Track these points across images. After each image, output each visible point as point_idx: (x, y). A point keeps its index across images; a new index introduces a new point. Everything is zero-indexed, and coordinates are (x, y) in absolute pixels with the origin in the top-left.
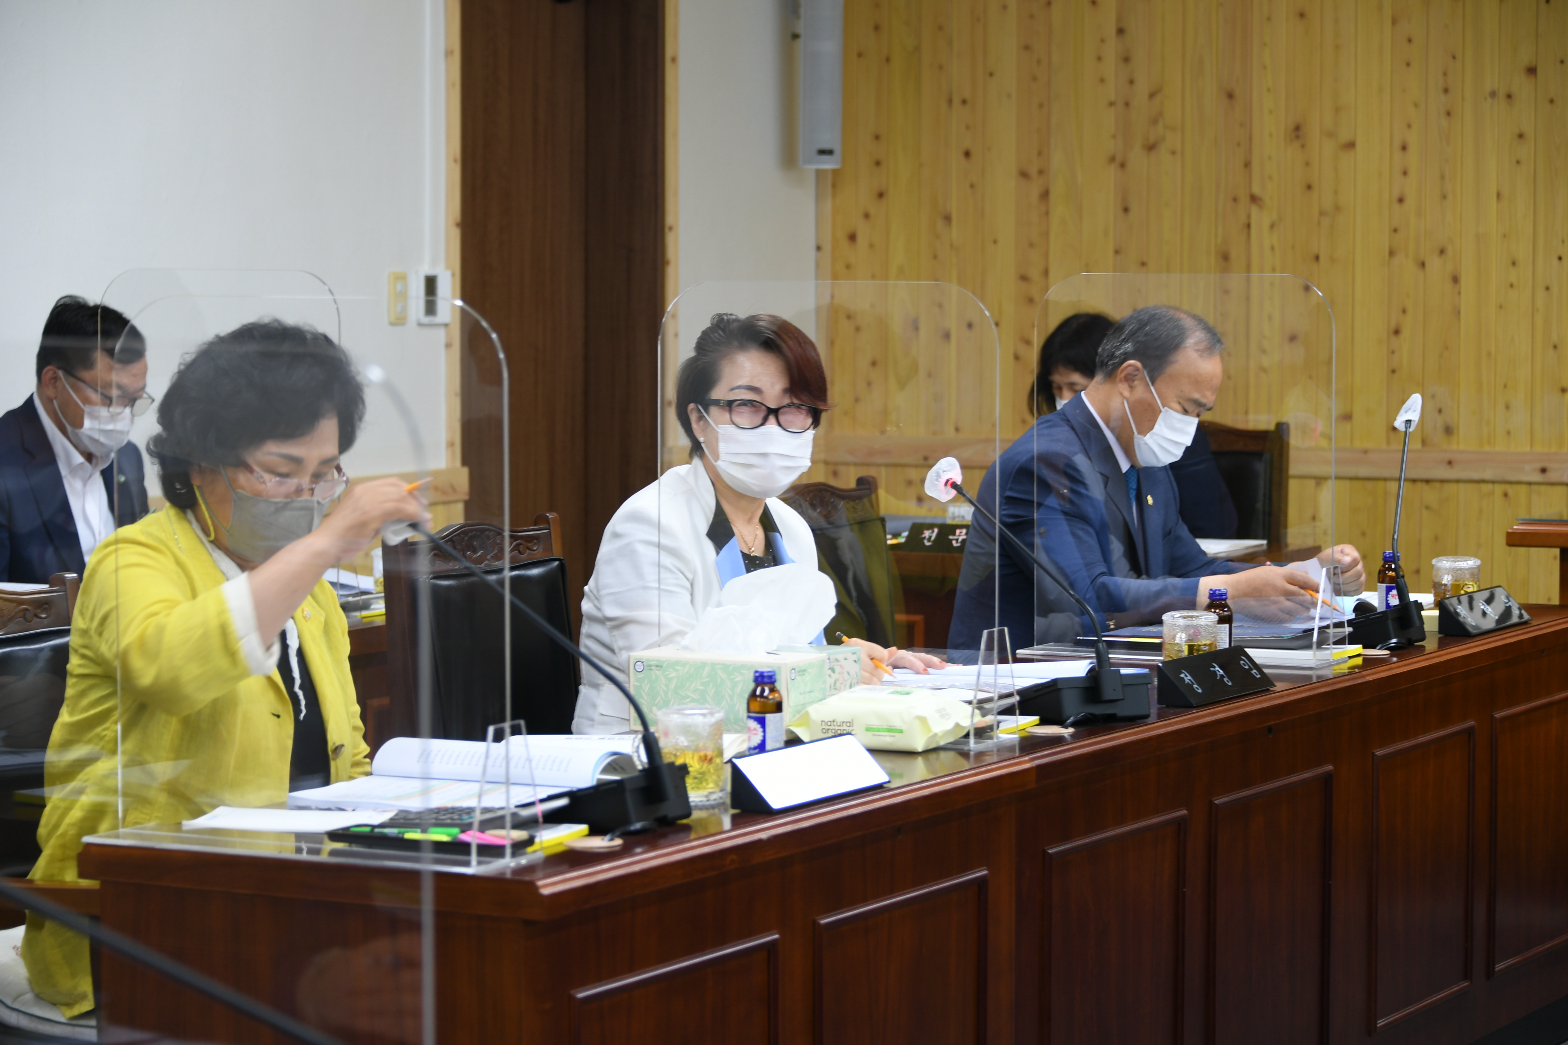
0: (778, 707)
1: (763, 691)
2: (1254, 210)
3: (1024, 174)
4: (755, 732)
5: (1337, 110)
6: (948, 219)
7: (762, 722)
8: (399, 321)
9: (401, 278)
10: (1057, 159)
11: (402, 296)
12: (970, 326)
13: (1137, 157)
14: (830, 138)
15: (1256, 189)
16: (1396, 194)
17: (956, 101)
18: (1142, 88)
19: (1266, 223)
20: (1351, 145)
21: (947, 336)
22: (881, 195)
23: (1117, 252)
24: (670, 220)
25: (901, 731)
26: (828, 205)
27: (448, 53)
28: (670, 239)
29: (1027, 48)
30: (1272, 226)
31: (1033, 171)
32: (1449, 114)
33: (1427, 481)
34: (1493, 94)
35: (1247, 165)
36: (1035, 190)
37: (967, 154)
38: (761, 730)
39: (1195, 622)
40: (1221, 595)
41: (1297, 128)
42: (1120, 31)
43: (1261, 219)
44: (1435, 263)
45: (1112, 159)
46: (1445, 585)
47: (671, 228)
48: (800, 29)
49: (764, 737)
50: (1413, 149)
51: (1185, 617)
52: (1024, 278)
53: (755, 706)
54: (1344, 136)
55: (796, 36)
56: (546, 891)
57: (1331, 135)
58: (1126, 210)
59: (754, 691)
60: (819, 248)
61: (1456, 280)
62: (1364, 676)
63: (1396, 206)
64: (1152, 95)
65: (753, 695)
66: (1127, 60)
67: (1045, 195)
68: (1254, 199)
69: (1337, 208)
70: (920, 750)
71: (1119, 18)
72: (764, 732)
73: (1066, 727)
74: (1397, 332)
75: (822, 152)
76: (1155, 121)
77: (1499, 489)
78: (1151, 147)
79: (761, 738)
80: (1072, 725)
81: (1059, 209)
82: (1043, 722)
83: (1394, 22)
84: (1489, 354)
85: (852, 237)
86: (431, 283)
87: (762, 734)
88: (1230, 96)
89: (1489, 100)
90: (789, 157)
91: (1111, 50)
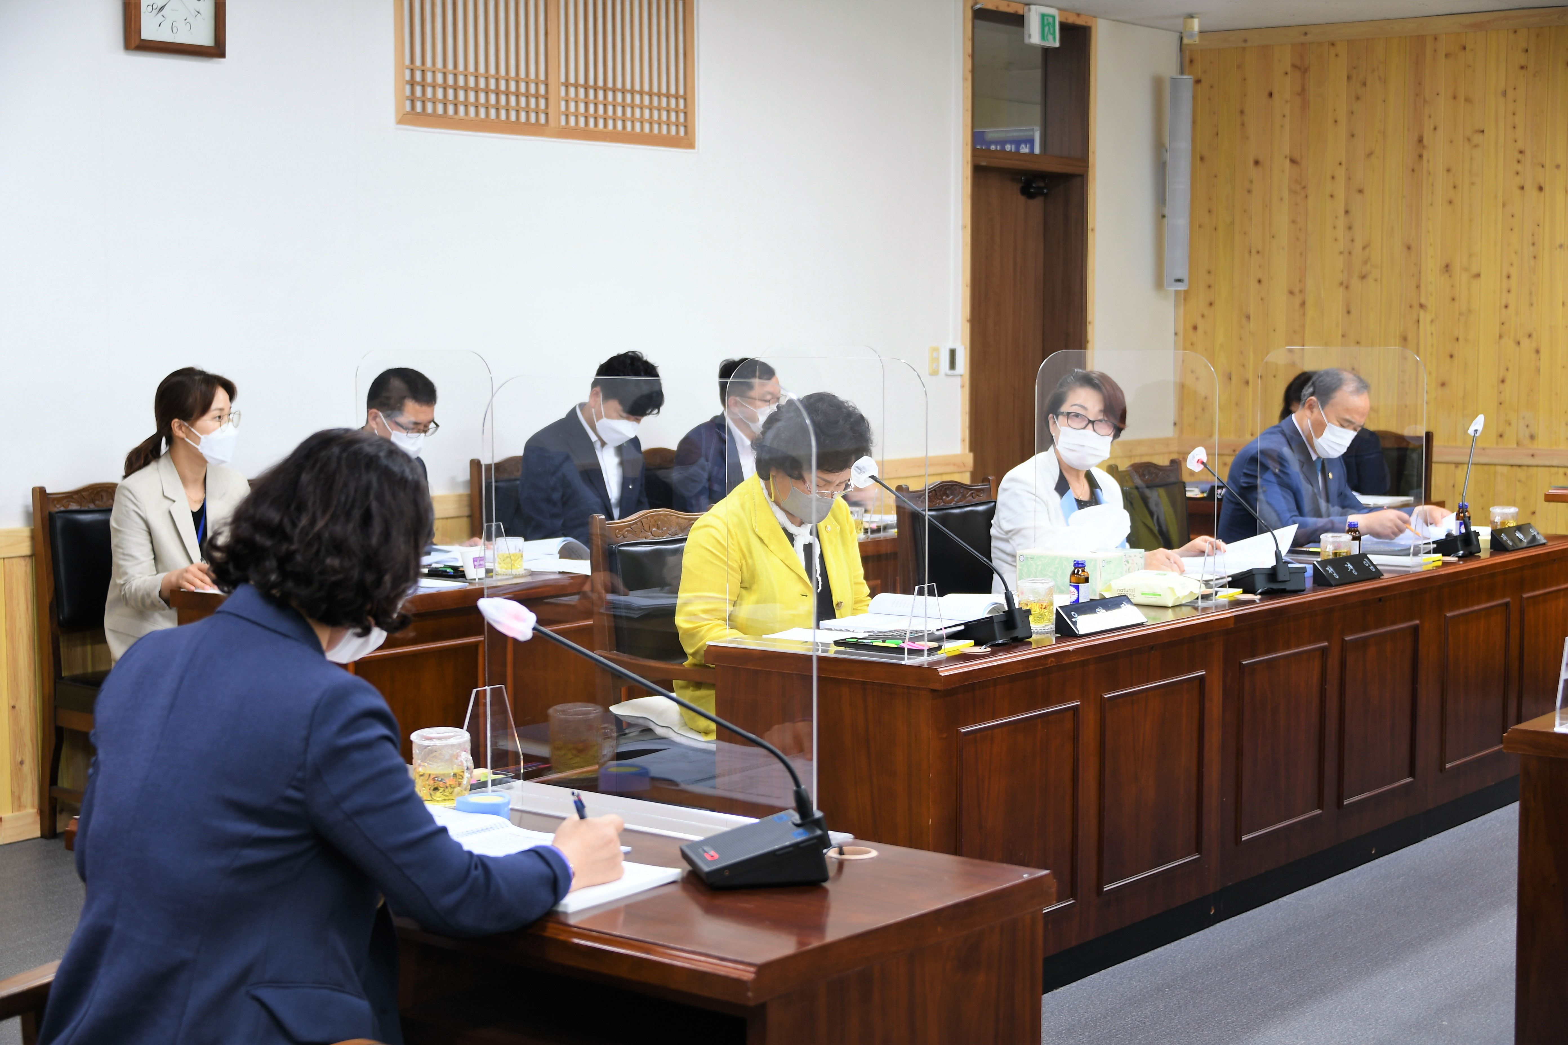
0: (1086, 580)
1: (1078, 571)
2: (1422, 313)
3: (1291, 293)
4: (1073, 593)
5: (1470, 256)
6: (1248, 317)
7: (1077, 588)
8: (935, 373)
9: (936, 350)
10: (1310, 284)
11: (936, 360)
12: (1260, 377)
13: (1355, 282)
14: (1182, 272)
15: (1423, 301)
16: (1504, 303)
17: (1254, 251)
18: (1359, 244)
19: (1428, 319)
20: (1478, 275)
21: (1247, 383)
22: (1211, 304)
23: (1343, 336)
24: (1089, 318)
25: (1160, 595)
26: (1181, 311)
27: (964, 227)
28: (1090, 329)
29: (1294, 222)
30: (1432, 321)
31: (1297, 291)
32: (1535, 257)
33: (1520, 466)
34: (1561, 246)
35: (1418, 287)
36: (1297, 301)
37: (1259, 281)
38: (1077, 592)
41: (1447, 266)
42: (1347, 212)
43: (1425, 317)
44: (1525, 342)
45: (1341, 284)
46: (1497, 522)
47: (1090, 323)
48: (1166, 213)
49: (1078, 596)
50: (1514, 277)
51: (1332, 537)
53: (1073, 579)
54: (1474, 270)
55: (1164, 216)
56: (943, 674)
57: (1466, 270)
58: (1349, 312)
59: (1074, 571)
60: (1176, 334)
61: (1538, 352)
62: (1439, 571)
63: (1504, 310)
64: (1364, 248)
65: (1073, 573)
66: (1350, 228)
67: (1303, 304)
68: (1421, 306)
69: (1470, 311)
70: (1170, 606)
71: (1346, 205)
72: (1078, 593)
73: (1257, 595)
74: (1503, 381)
75: (1177, 280)
76: (1365, 262)
77: (1561, 470)
78: (1363, 277)
79: (1077, 597)
80: (1260, 594)
81: (1310, 311)
82: (1245, 592)
83: (1504, 205)
84: (1557, 394)
85: (1195, 328)
86: (953, 353)
87: (1077, 595)
88: (1409, 248)
89: (1559, 249)
90: (1159, 284)
91: (1341, 223)
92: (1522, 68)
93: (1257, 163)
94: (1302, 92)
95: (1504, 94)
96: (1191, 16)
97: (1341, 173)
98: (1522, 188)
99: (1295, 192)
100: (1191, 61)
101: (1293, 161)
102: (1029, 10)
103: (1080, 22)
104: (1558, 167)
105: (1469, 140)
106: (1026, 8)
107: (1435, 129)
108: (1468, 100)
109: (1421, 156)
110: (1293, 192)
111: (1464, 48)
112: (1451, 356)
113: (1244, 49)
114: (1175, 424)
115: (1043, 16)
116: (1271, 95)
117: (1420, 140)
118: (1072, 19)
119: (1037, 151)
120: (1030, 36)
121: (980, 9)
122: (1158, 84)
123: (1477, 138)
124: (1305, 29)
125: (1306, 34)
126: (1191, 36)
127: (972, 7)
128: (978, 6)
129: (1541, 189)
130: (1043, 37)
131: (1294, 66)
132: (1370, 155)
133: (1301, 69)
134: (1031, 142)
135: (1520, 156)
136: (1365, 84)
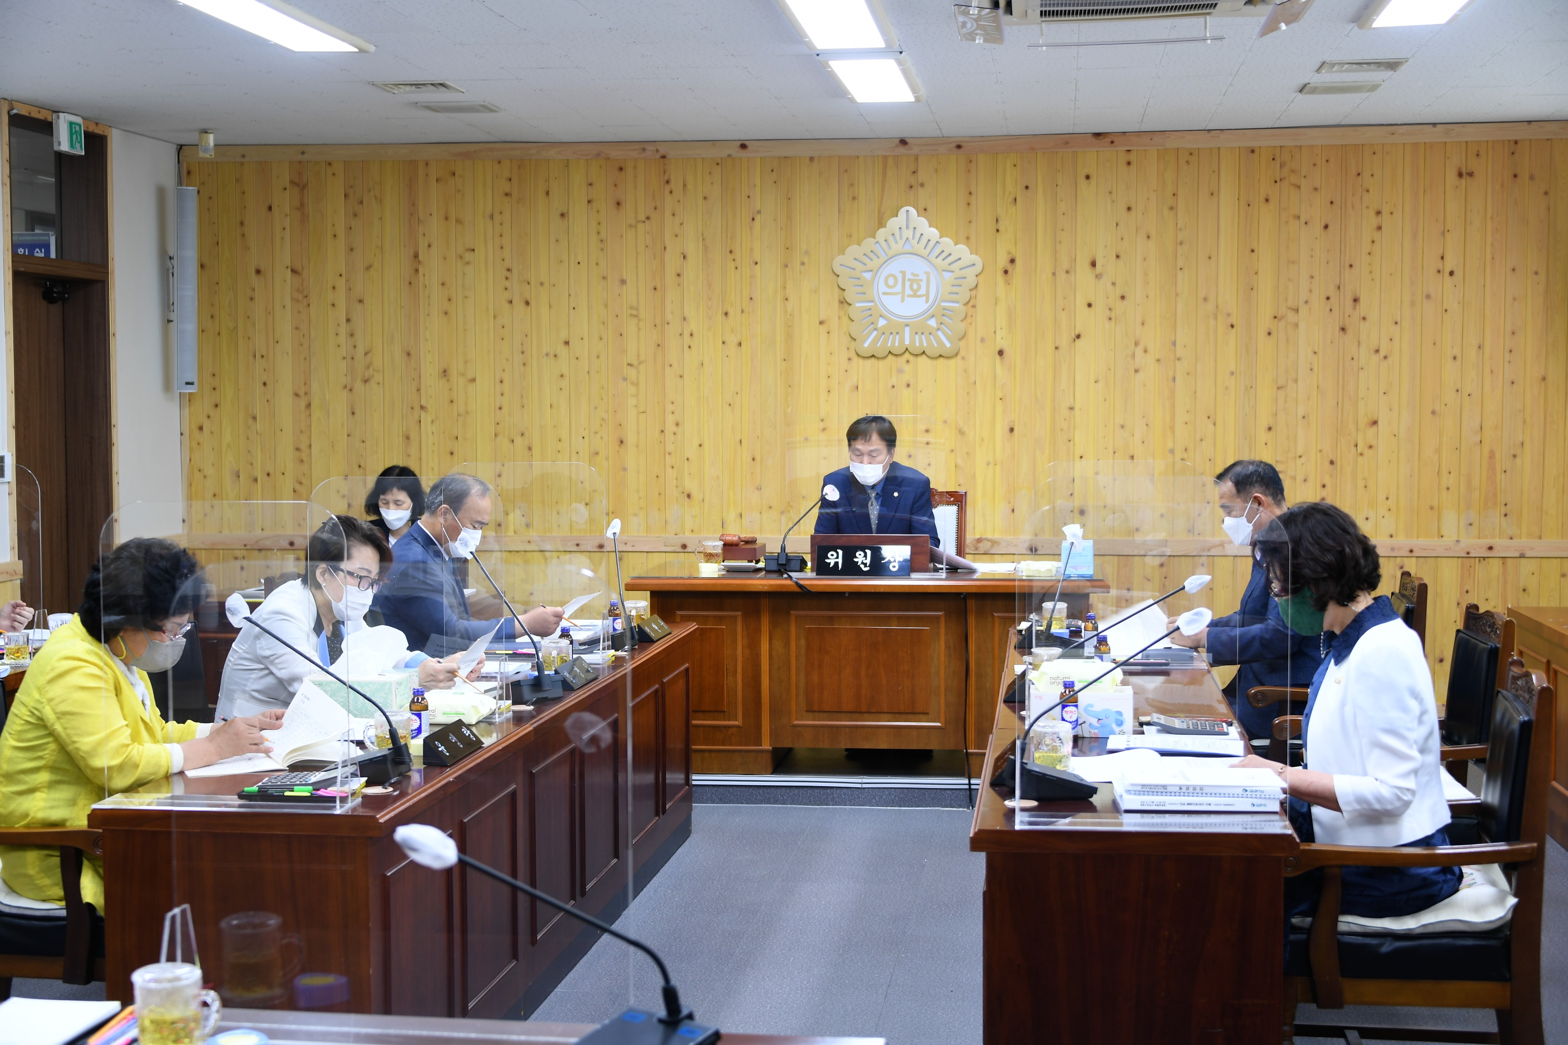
0: (426, 708)
1: (418, 699)
2: (423, 413)
3: (297, 395)
4: (416, 721)
5: (466, 362)
6: (255, 418)
7: (419, 716)
10: (315, 387)
12: (268, 474)
13: (358, 386)
14: (192, 376)
15: (423, 403)
16: (498, 405)
17: (258, 356)
18: (361, 350)
19: (429, 420)
20: (473, 380)
21: (256, 480)
22: (216, 406)
23: (349, 435)
24: (113, 422)
25: (464, 714)
26: (186, 411)
27: (7, 333)
28: (114, 431)
29: (297, 328)
30: (432, 422)
31: (302, 393)
32: (524, 364)
33: (517, 551)
34: (547, 355)
35: (419, 390)
36: (303, 404)
37: (265, 384)
39: (559, 645)
40: (567, 630)
41: (445, 371)
42: (348, 320)
43: (426, 418)
44: (519, 440)
45: (345, 387)
46: (633, 616)
47: (114, 426)
48: (173, 316)
49: (421, 724)
50: (506, 382)
52: (298, 449)
53: (413, 707)
54: (470, 376)
55: (169, 321)
56: (381, 821)
57: (463, 375)
58: (353, 413)
59: (414, 699)
60: (182, 434)
61: (530, 449)
63: (498, 411)
64: (366, 354)
65: (413, 702)
66: (352, 335)
67: (309, 405)
68: (422, 407)
69: (467, 412)
70: (474, 723)
71: (347, 314)
72: (421, 721)
73: (529, 706)
74: (500, 476)
75: (187, 383)
76: (368, 367)
77: (555, 554)
78: (366, 381)
80: (532, 704)
81: (316, 413)
82: (514, 703)
83: (495, 317)
84: (548, 486)
85: (201, 428)
88: (409, 354)
89: (545, 358)
90: (167, 386)
91: (343, 329)
92: (507, 195)
93: (258, 272)
94: (302, 206)
95: (492, 217)
96: (206, 132)
97: (341, 284)
98: (511, 302)
99: (298, 301)
100: (189, 173)
101: (293, 271)
102: (58, 117)
103: (98, 131)
104: (542, 284)
105: (461, 257)
106: (55, 115)
107: (429, 246)
108: (458, 221)
109: (417, 271)
110: (295, 300)
111: (454, 174)
112: (452, 453)
113: (242, 164)
114: (184, 521)
115: (71, 124)
116: (270, 208)
117: (416, 256)
118: (92, 128)
119: (53, 255)
120: (59, 144)
121: (16, 114)
122: (161, 194)
123: (468, 256)
124: (303, 149)
125: (303, 153)
126: (206, 150)
127: (9, 112)
128: (15, 111)
129: (527, 303)
130: (72, 145)
131: (292, 182)
132: (369, 268)
133: (299, 185)
134: (47, 247)
135: (508, 274)
136: (361, 202)
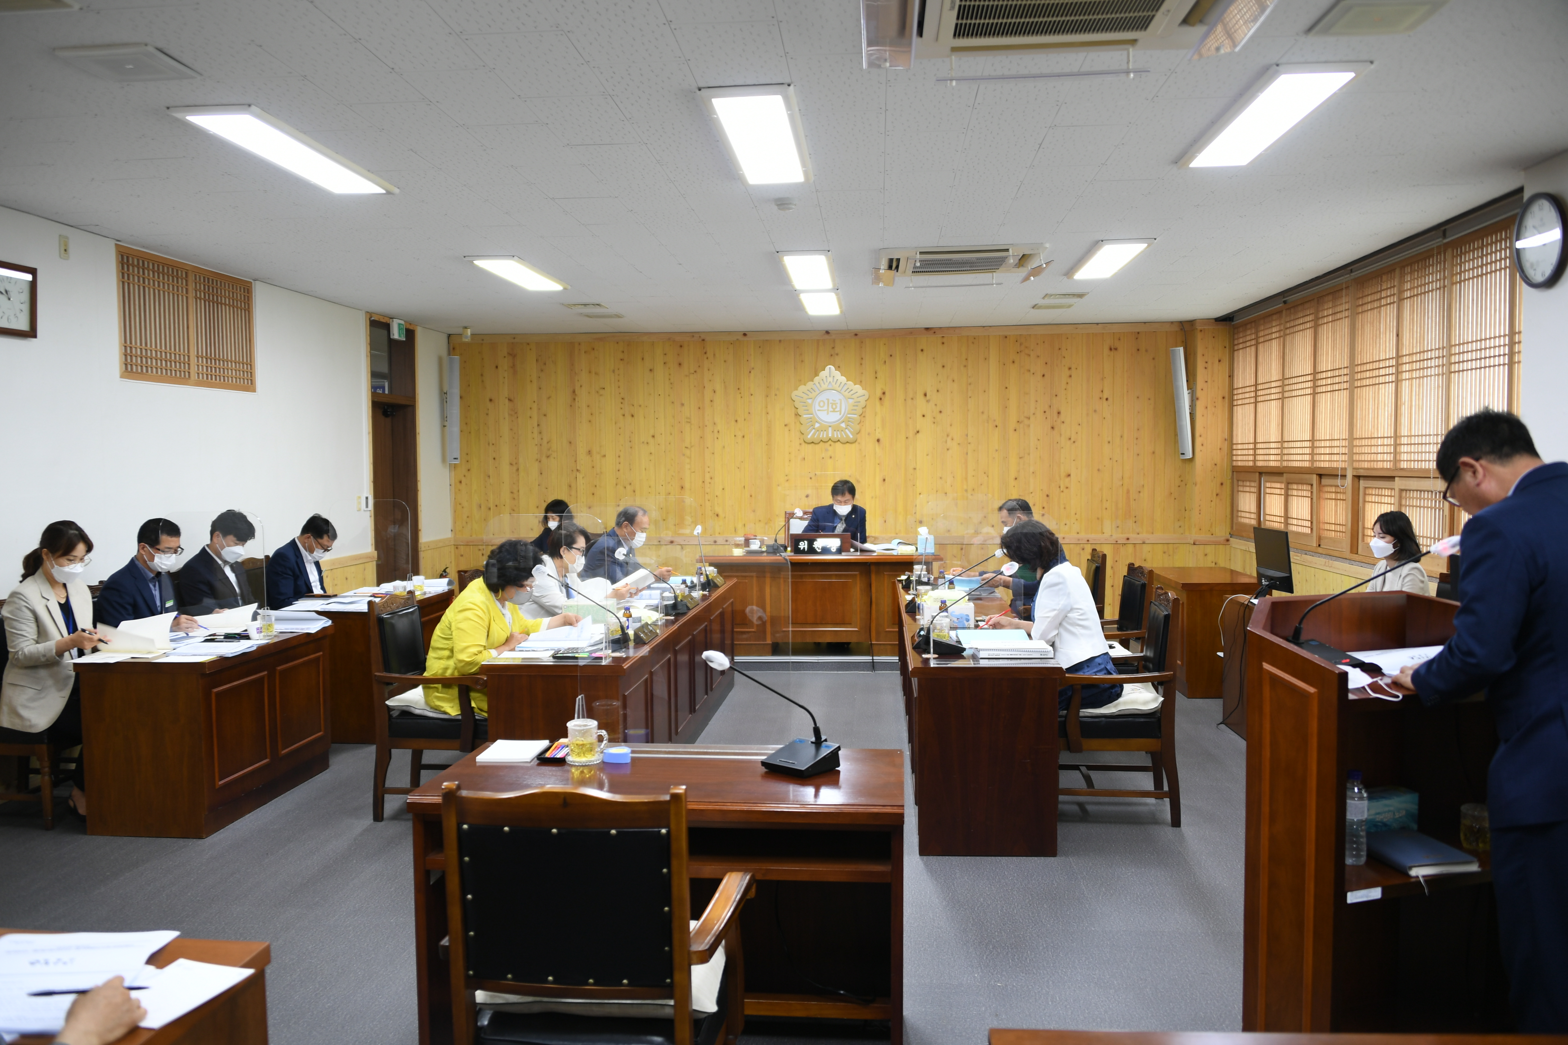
0: (631, 616)
1: (627, 612)
2: (578, 473)
3: (511, 464)
5: (601, 447)
6: (489, 476)
7: (627, 620)
8: (359, 510)
9: (360, 498)
10: (521, 460)
11: (360, 503)
12: (496, 506)
13: (544, 460)
14: (457, 455)
15: (578, 468)
16: (617, 469)
17: (491, 444)
18: (545, 441)
20: (605, 456)
21: (490, 509)
22: (469, 470)
24: (419, 479)
26: (453, 474)
27: (369, 433)
28: (419, 484)
29: (511, 430)
30: (583, 478)
31: (514, 463)
32: (631, 448)
34: (643, 443)
35: (576, 461)
36: (515, 468)
37: (494, 459)
41: (589, 451)
42: (538, 425)
43: (580, 476)
44: (628, 487)
45: (537, 460)
47: (419, 481)
48: (446, 424)
50: (621, 457)
52: (512, 493)
53: (625, 616)
54: (603, 454)
55: (444, 426)
56: (625, 667)
57: (599, 453)
58: (541, 474)
60: (451, 485)
61: (634, 491)
63: (618, 472)
64: (548, 443)
65: (625, 613)
66: (540, 433)
67: (518, 470)
68: (577, 470)
69: (601, 473)
71: (538, 422)
72: (631, 622)
75: (455, 459)
76: (549, 450)
78: (548, 457)
80: (674, 617)
81: (522, 473)
82: (667, 616)
83: (615, 424)
85: (461, 482)
86: (367, 498)
87: (628, 623)
88: (570, 443)
90: (444, 459)
91: (536, 430)
92: (621, 360)
93: (491, 400)
94: (513, 366)
95: (614, 371)
96: (466, 328)
97: (535, 406)
98: (624, 415)
99: (511, 415)
100: (454, 349)
101: (510, 400)
102: (393, 321)
103: (411, 328)
104: (640, 406)
105: (598, 392)
106: (391, 320)
107: (581, 386)
108: (596, 373)
109: (574, 399)
110: (510, 415)
111: (594, 349)
112: (593, 494)
113: (482, 344)
114: (452, 531)
115: (399, 324)
116: (497, 367)
117: (574, 392)
118: (409, 327)
119: (387, 392)
120: (393, 335)
121: (373, 320)
122: (440, 359)
123: (602, 392)
124: (514, 336)
125: (514, 338)
126: (466, 337)
127: (370, 319)
128: (373, 318)
129: (633, 416)
130: (400, 336)
131: (509, 353)
132: (549, 398)
133: (512, 355)
134: (383, 388)
135: (622, 401)
136: (545, 364)
